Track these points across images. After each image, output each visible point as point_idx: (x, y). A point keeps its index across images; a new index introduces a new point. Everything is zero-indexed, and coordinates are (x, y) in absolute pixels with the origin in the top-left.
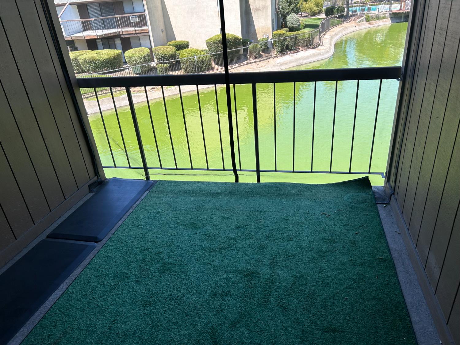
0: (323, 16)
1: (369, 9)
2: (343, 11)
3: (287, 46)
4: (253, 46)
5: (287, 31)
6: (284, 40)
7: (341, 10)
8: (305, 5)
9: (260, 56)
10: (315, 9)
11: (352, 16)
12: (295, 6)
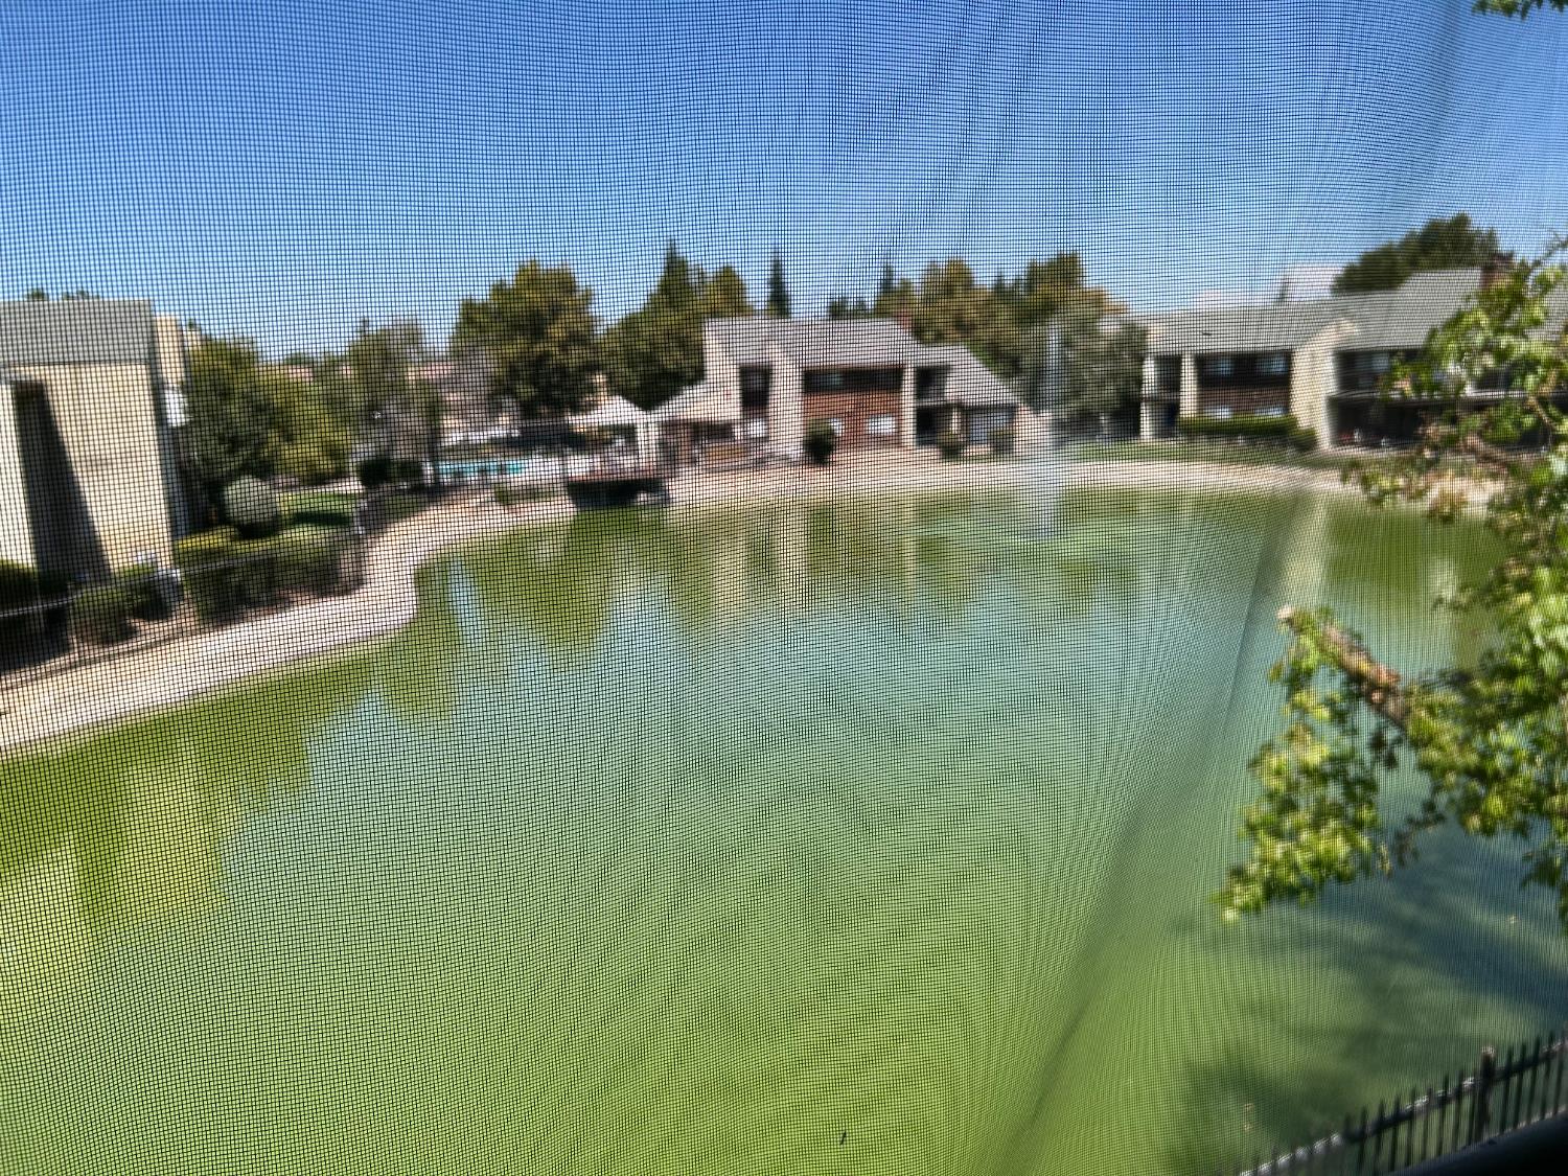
0: (353, 486)
1: (502, 470)
2: (419, 472)
3: (240, 590)
4: (87, 597)
5: (234, 539)
6: (227, 571)
7: (411, 470)
8: (289, 453)
9: (128, 634)
10: (326, 465)
11: (454, 487)
12: (255, 454)
